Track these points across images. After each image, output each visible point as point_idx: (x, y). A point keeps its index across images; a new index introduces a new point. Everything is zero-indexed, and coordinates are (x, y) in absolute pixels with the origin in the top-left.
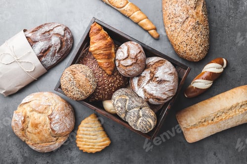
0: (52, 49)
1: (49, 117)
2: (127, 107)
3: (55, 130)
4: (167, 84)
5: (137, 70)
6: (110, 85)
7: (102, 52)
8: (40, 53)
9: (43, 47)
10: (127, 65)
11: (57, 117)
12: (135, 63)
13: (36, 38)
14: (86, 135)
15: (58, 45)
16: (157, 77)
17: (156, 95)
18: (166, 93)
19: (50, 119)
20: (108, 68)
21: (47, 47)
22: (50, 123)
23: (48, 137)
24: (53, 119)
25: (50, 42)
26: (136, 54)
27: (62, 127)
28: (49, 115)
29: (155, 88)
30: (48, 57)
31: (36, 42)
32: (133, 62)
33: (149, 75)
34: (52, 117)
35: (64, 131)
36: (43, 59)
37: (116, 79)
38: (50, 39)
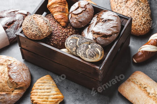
0: (15, 23)
1: (8, 66)
2: (77, 43)
3: (13, 78)
4: (111, 22)
5: (86, 16)
6: (64, 34)
7: (58, 5)
8: (6, 25)
9: (8, 21)
10: (78, 13)
11: (15, 68)
12: (84, 11)
13: (3, 15)
14: (40, 89)
15: (21, 20)
16: (103, 19)
17: (103, 32)
18: (111, 29)
19: (9, 68)
20: (62, 19)
21: (12, 20)
22: (9, 71)
23: (5, 84)
24: (12, 69)
25: (15, 18)
26: (85, 5)
27: (19, 77)
28: (8, 65)
29: (101, 26)
30: (11, 29)
31: (3, 17)
32: (83, 10)
33: (96, 19)
34: (10, 67)
35: (20, 81)
36: (7, 30)
37: (69, 31)
38: (15, 16)
